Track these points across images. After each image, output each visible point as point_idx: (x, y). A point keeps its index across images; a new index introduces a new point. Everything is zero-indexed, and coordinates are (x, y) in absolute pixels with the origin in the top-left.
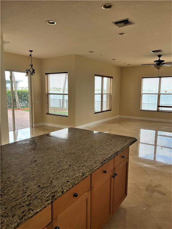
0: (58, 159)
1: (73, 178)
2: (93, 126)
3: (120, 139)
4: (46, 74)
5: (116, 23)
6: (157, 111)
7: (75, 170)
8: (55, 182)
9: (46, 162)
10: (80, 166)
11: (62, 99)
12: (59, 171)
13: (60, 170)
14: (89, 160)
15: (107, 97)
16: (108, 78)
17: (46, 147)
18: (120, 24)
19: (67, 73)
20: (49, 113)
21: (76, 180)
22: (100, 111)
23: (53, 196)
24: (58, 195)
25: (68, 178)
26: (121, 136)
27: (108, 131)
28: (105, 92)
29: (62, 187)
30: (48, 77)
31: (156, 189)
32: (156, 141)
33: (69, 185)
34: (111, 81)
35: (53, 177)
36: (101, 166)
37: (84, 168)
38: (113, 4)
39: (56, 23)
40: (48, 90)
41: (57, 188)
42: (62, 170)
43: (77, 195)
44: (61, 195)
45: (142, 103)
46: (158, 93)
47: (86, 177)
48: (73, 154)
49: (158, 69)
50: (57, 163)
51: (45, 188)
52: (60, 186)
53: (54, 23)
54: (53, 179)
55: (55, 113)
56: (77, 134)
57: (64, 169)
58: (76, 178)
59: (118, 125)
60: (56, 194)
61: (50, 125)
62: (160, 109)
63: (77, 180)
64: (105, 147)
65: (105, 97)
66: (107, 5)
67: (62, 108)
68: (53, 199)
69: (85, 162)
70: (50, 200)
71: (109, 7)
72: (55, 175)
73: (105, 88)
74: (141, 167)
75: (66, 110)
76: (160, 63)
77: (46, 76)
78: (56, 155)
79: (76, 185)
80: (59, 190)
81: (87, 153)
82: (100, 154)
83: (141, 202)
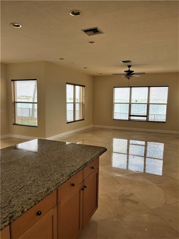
0: (21, 174)
1: (36, 194)
2: (66, 137)
3: (90, 149)
4: (12, 80)
5: (86, 31)
6: (129, 120)
7: (39, 186)
8: (14, 200)
9: (6, 179)
10: (45, 181)
11: (32, 108)
12: (20, 188)
13: (22, 187)
14: (55, 173)
15: (80, 106)
16: (80, 87)
17: (8, 161)
18: (89, 33)
19: (36, 80)
20: (16, 123)
21: (39, 196)
22: (73, 120)
23: (12, 217)
24: (17, 215)
25: (30, 195)
26: (91, 146)
27: (81, 142)
28: (77, 101)
29: (22, 206)
30: (14, 84)
31: (129, 198)
32: (128, 150)
33: (31, 203)
34: (84, 90)
35: (13, 195)
36: (68, 179)
37: (50, 182)
38: (80, 11)
39: (21, 26)
40: (14, 99)
41: (16, 207)
42: (24, 186)
43: (41, 213)
44: (21, 215)
45: (115, 112)
46: (129, 102)
47: (51, 192)
48: (38, 168)
49: (129, 79)
50: (19, 179)
51: (2, 208)
52: (20, 205)
53: (20, 26)
54: (13, 198)
55: (23, 124)
56: (45, 146)
57: (26, 185)
58: (39, 194)
59: (91, 135)
60: (14, 215)
61: (17, 136)
62: (132, 118)
63: (41, 196)
64: (73, 158)
65: (77, 106)
66: (75, 11)
67: (32, 118)
68: (11, 220)
69: (51, 176)
70: (8, 222)
71: (78, 14)
72: (16, 192)
73: (77, 96)
74: (112, 177)
75: (35, 120)
76: (129, 73)
77: (12, 82)
78: (19, 170)
79: (39, 201)
80: (18, 209)
81: (54, 166)
82: (68, 166)
83: (112, 213)
